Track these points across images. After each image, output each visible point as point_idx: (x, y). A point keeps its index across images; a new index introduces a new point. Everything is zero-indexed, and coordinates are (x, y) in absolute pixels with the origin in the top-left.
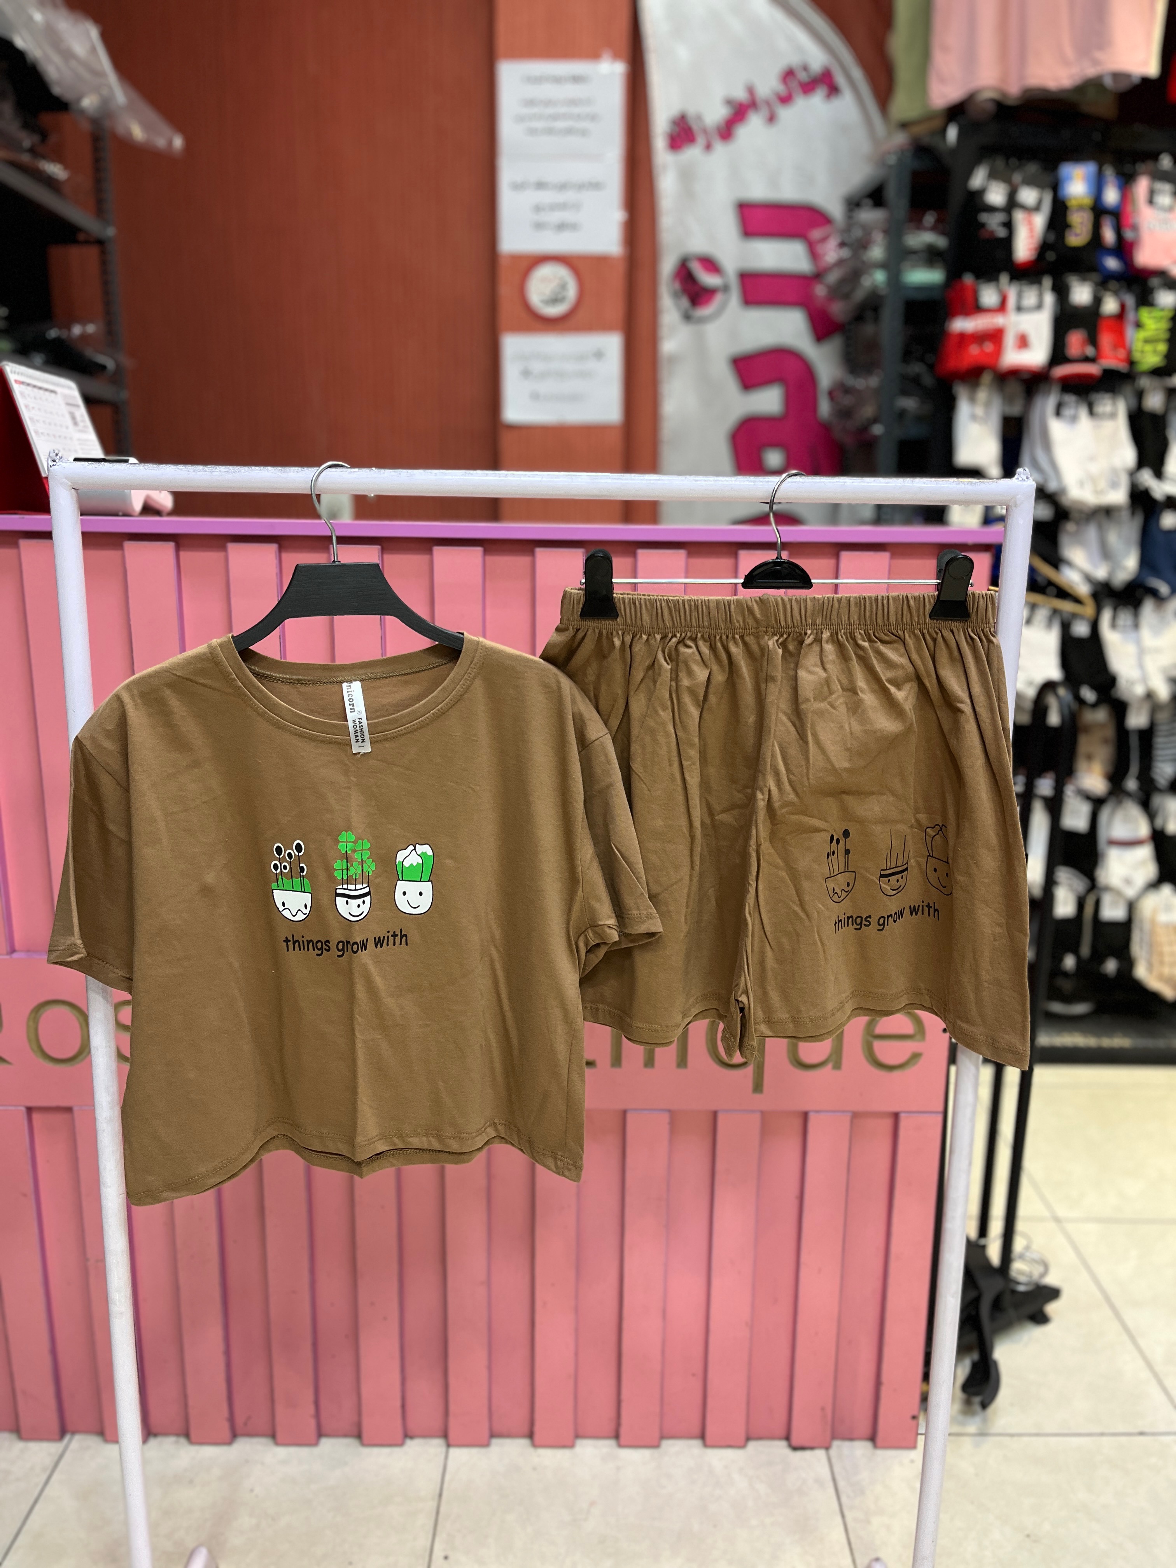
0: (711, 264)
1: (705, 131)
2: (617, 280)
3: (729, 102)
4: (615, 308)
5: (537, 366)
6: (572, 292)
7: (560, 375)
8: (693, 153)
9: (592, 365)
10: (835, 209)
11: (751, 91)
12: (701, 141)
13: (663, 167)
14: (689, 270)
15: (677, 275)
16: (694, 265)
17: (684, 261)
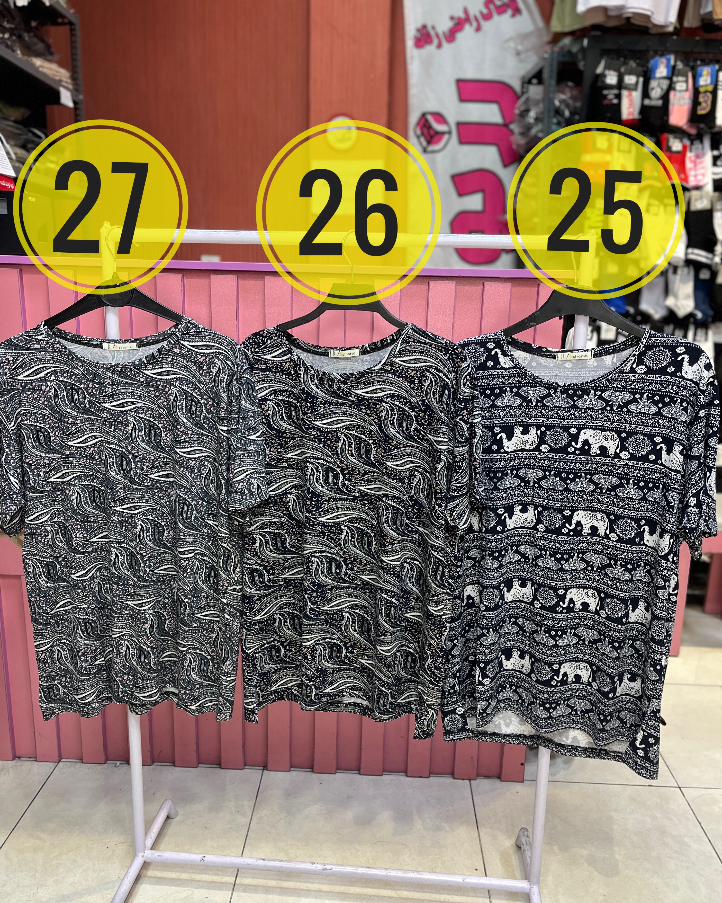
0: (440, 118)
1: (437, 36)
3: (452, 18)
8: (430, 49)
10: (516, 85)
11: (466, 12)
12: (436, 41)
13: (412, 58)
14: (427, 121)
15: (418, 124)
16: (430, 118)
17: (424, 115)
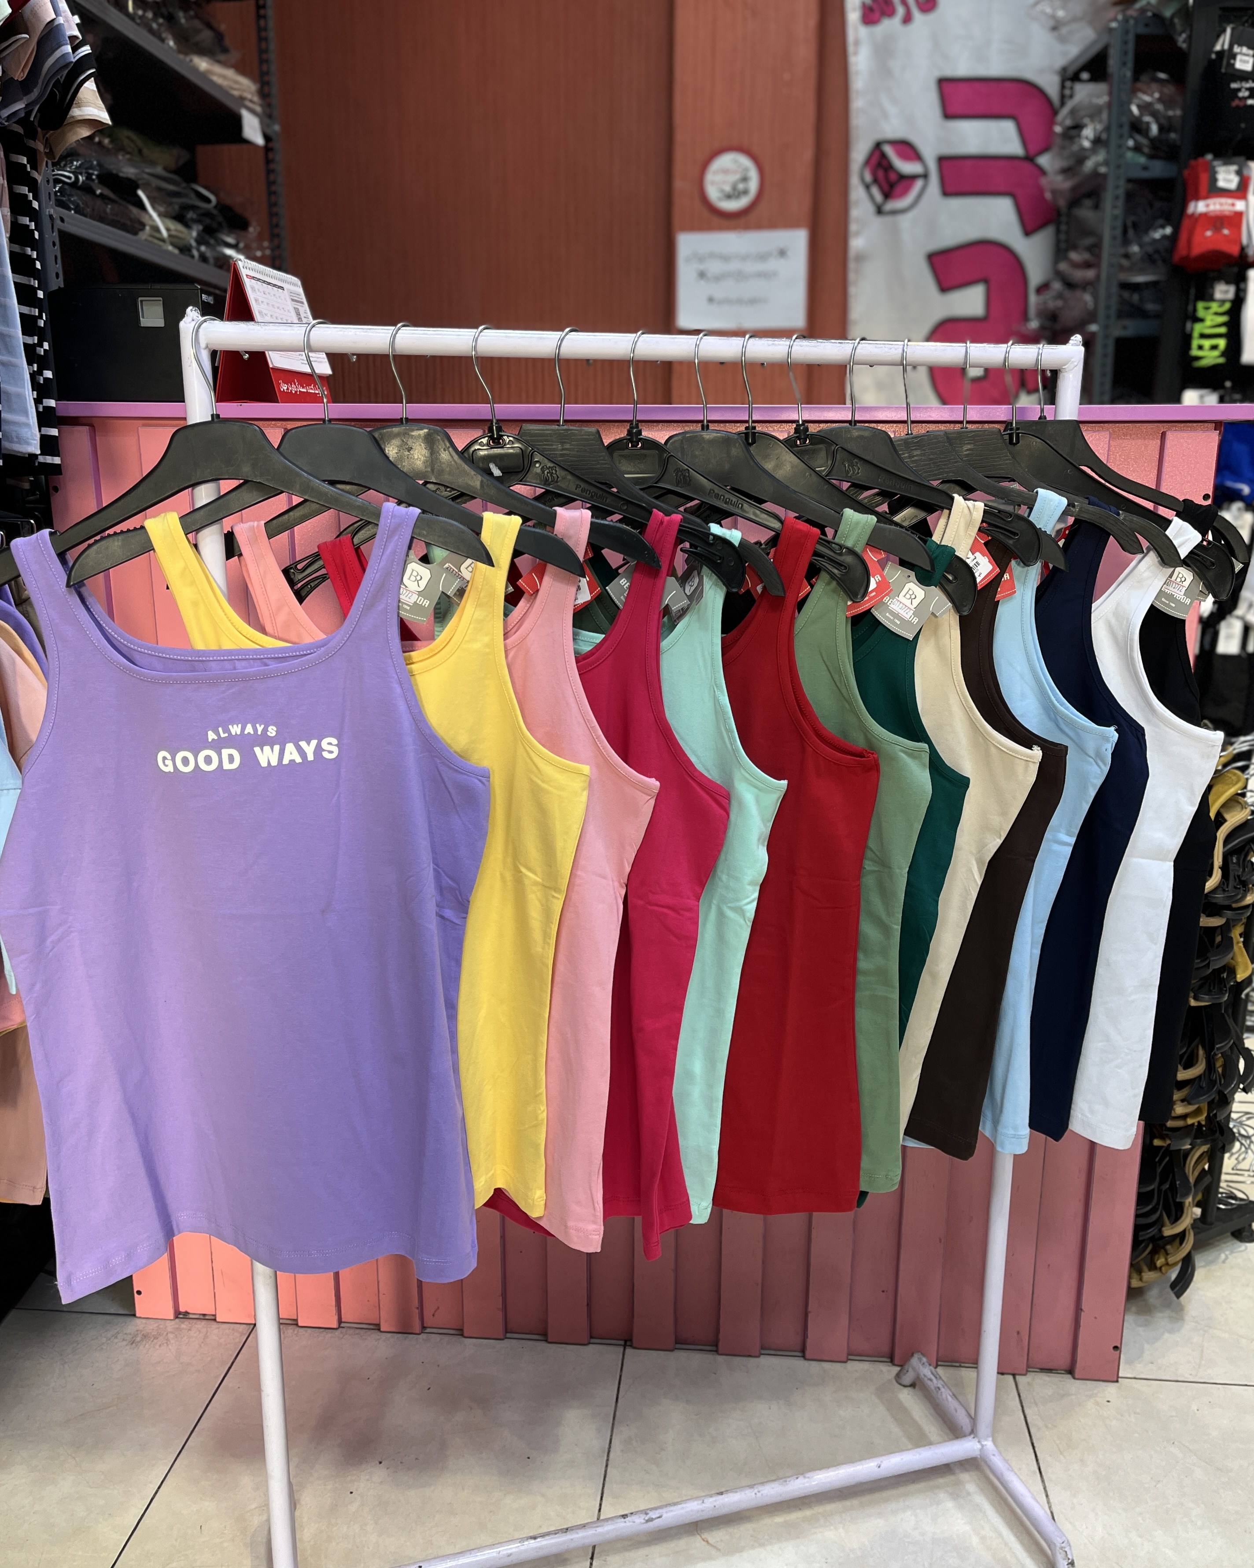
0: (907, 149)
2: (803, 168)
4: (800, 202)
5: (714, 267)
6: (753, 185)
7: (740, 276)
8: (890, 25)
9: (773, 264)
10: (1051, 85)
12: (900, 11)
13: (857, 43)
14: (883, 156)
15: (867, 162)
16: (888, 150)
17: (878, 145)
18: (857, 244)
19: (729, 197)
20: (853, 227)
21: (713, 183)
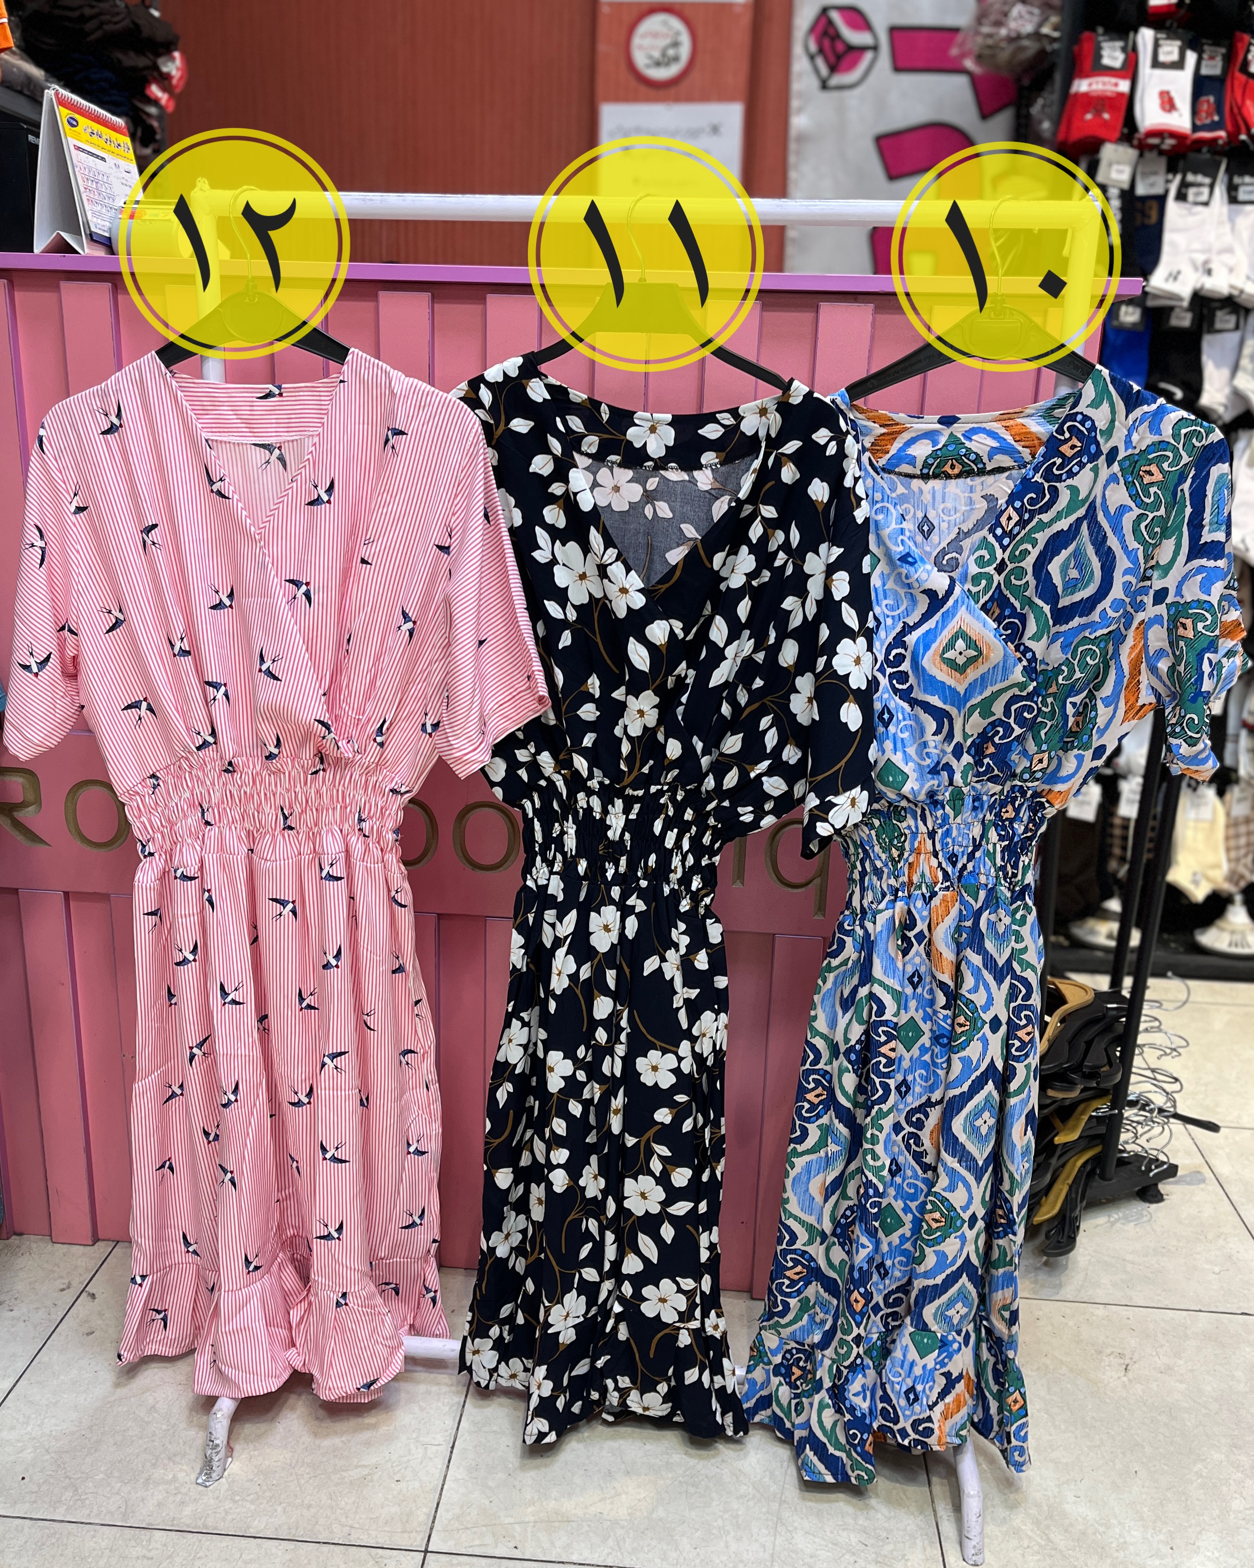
0: (856, 16)
2: (740, 34)
4: (737, 72)
6: (685, 51)
9: (706, 140)
16: (836, 17)
17: (825, 11)
18: (799, 122)
19: (658, 64)
20: (795, 103)
21: (640, 47)
